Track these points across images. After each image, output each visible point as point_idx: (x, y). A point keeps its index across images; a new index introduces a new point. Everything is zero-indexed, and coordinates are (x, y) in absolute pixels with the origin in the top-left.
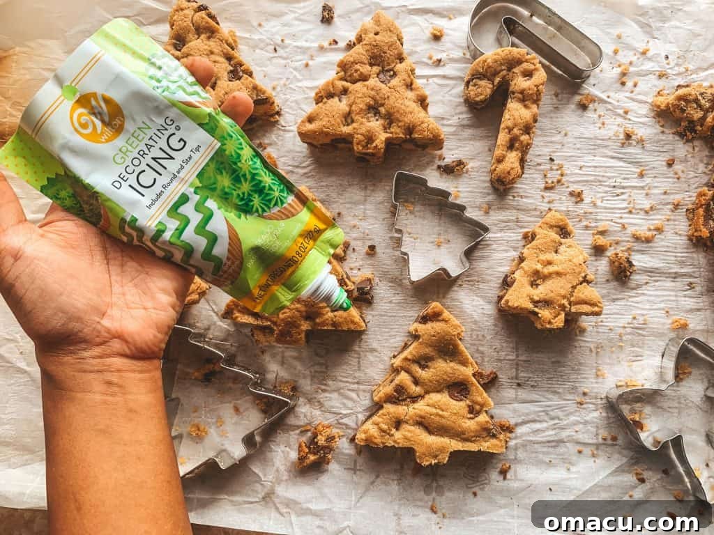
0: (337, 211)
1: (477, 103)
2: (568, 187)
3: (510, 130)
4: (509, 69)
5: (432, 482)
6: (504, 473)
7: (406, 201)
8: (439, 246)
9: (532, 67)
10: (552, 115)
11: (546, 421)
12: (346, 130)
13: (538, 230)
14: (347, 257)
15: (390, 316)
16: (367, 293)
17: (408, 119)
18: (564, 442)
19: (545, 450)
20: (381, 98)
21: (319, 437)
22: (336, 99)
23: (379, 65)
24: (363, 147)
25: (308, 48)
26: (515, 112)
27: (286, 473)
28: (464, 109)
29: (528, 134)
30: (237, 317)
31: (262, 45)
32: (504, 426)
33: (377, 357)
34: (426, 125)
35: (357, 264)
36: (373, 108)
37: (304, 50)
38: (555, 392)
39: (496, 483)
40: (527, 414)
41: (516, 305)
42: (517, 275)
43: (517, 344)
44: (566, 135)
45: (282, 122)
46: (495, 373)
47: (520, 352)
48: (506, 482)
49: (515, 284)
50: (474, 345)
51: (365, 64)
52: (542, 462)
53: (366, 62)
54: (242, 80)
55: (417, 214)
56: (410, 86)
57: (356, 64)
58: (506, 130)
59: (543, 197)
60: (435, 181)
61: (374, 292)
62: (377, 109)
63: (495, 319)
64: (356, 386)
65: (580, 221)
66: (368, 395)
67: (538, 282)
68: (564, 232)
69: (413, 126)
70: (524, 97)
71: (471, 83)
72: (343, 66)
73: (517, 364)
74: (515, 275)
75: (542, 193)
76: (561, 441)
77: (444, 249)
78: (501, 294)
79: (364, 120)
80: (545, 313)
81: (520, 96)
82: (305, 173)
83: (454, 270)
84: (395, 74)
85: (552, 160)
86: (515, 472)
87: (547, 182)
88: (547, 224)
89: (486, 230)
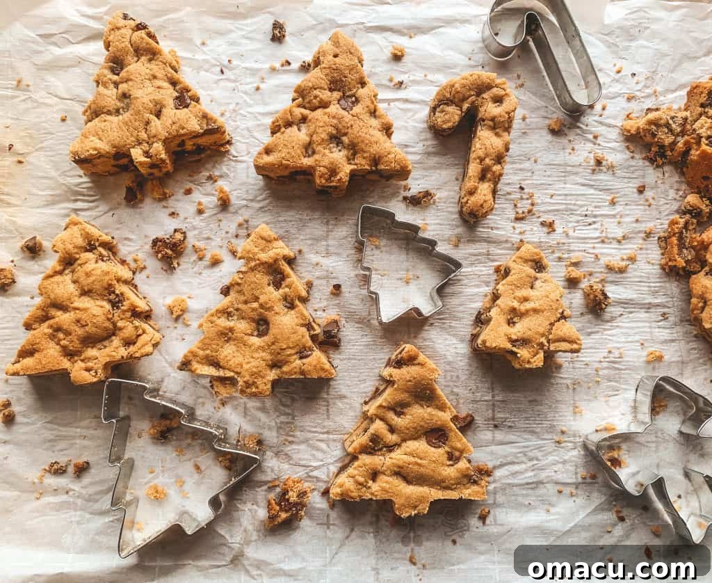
0: (298, 248)
1: (444, 130)
2: (539, 217)
3: (482, 160)
4: (478, 95)
5: (409, 532)
6: (483, 518)
7: (371, 236)
8: (407, 283)
9: (503, 93)
10: (521, 140)
11: (525, 463)
12: (307, 162)
13: (512, 265)
14: (311, 298)
15: (359, 360)
16: (334, 336)
17: (374, 149)
18: (543, 483)
19: (524, 492)
20: (344, 127)
21: (291, 493)
22: (295, 128)
23: (339, 90)
24: (327, 180)
25: (258, 70)
26: (485, 140)
27: (255, 533)
28: (429, 135)
29: (500, 163)
30: (195, 370)
31: (206, 66)
32: (482, 470)
33: (347, 404)
34: (393, 155)
35: (322, 305)
36: (335, 138)
37: (254, 72)
38: (533, 432)
39: (477, 530)
40: (506, 457)
41: (494, 345)
42: (494, 312)
43: (492, 384)
44: (536, 162)
45: (233, 151)
46: (471, 416)
47: (496, 392)
48: (486, 528)
49: (492, 323)
50: (448, 386)
51: (325, 89)
52: (522, 505)
53: (326, 87)
54: (189, 108)
55: (384, 249)
56: (373, 113)
57: (315, 89)
58: (478, 161)
59: (514, 228)
60: (403, 214)
61: (341, 335)
62: (339, 139)
63: (469, 359)
64: (325, 436)
65: (553, 252)
66: (339, 445)
67: (515, 320)
68: (539, 266)
69: (379, 157)
70: (495, 124)
71: (438, 110)
72: (301, 92)
73: (493, 405)
74: (491, 313)
75: (513, 224)
76: (541, 482)
77: (413, 286)
78: (474, 332)
79: (327, 151)
80: (523, 353)
81: (491, 123)
82: (263, 208)
83: (427, 309)
84: (357, 101)
85: (522, 188)
86: (495, 516)
87: (517, 213)
88: (521, 258)
89: (458, 265)
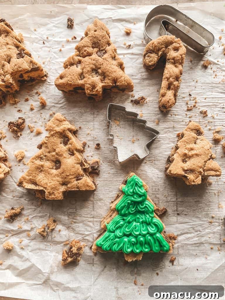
0: (79, 126)
1: (150, 66)
2: (199, 109)
3: (168, 79)
4: (166, 47)
5: (134, 269)
6: (172, 262)
7: (115, 120)
8: (133, 142)
9: (178, 45)
10: (189, 72)
11: (193, 233)
12: (81, 82)
13: (185, 132)
14: (85, 150)
15: (109, 181)
16: (96, 169)
17: (114, 75)
18: (203, 244)
19: (193, 248)
20: (99, 64)
21: (73, 248)
22: (75, 66)
23: (97, 48)
24: (90, 91)
25: (61, 42)
26: (170, 69)
27: (56, 268)
28: (143, 70)
29: (178, 81)
30: (25, 186)
31: (36, 41)
32: (171, 237)
33: (103, 203)
34: (123, 78)
35: (91, 154)
36: (95, 70)
37: (59, 43)
38: (197, 217)
39: (169, 268)
40: (183, 230)
41: (175, 173)
42: (175, 156)
43: (176, 193)
44: (197, 82)
45: (48, 80)
46: (165, 209)
47: (178, 197)
48: (173, 267)
49: (174, 161)
50: (154, 194)
51: (90, 47)
52: (192, 255)
53: (90, 46)
54: (24, 58)
55: (122, 126)
56: (114, 58)
57: (85, 47)
58: (166, 79)
59: (186, 115)
60: (129, 108)
61: (100, 169)
62: (97, 71)
63: (164, 180)
64: (92, 219)
65: (206, 126)
66: (99, 224)
67: (186, 160)
68: (199, 132)
69: (116, 79)
70: (174, 61)
71: (146, 56)
72: (78, 49)
73: (177, 204)
74: (174, 157)
75: (186, 113)
76: (202, 243)
77: (136, 144)
78: (167, 166)
79: (90, 77)
80: (191, 177)
81: (173, 61)
82: (62, 107)
83: (142, 154)
84: (106, 52)
85: (190, 95)
86: (178, 261)
87: (188, 107)
88: (190, 128)
89: (158, 133)
